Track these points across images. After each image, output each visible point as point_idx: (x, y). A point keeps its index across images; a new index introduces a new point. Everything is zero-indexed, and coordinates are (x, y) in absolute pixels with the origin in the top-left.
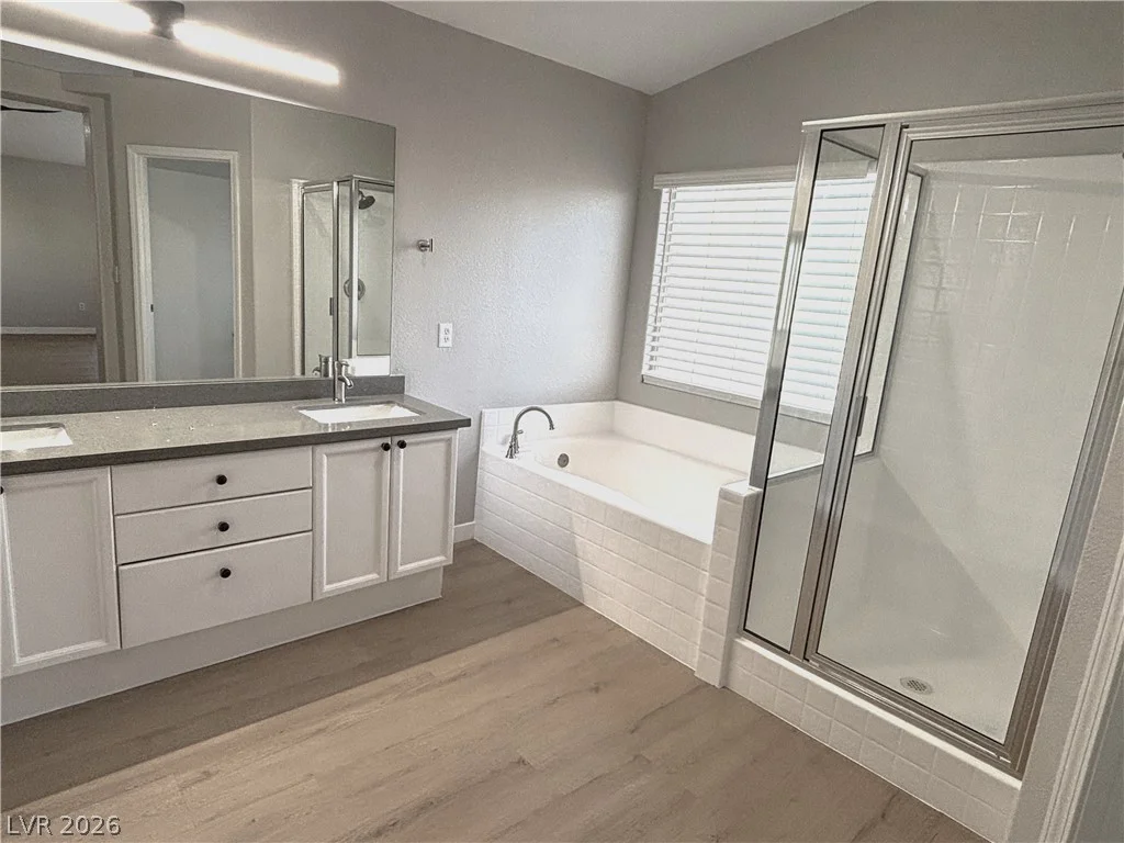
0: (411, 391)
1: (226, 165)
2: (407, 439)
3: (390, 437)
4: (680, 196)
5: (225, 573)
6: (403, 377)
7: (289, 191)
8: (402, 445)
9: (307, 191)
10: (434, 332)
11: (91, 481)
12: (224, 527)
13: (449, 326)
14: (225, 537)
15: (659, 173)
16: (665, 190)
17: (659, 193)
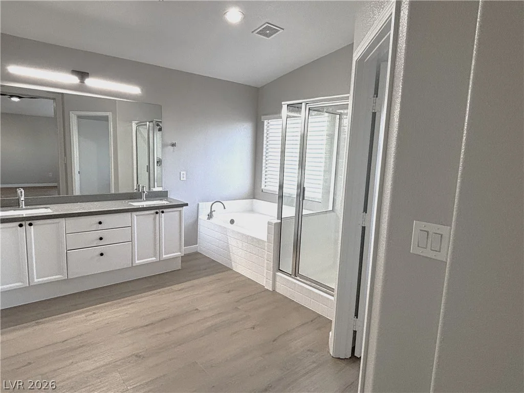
0: (170, 196)
1: (107, 117)
2: (164, 210)
3: (159, 210)
4: (271, 123)
5: (102, 254)
6: (167, 191)
7: (131, 126)
8: (163, 212)
9: (138, 125)
10: (179, 175)
11: (58, 223)
12: (101, 239)
13: (185, 173)
14: (102, 242)
15: (264, 115)
16: (265, 121)
17: (263, 122)
